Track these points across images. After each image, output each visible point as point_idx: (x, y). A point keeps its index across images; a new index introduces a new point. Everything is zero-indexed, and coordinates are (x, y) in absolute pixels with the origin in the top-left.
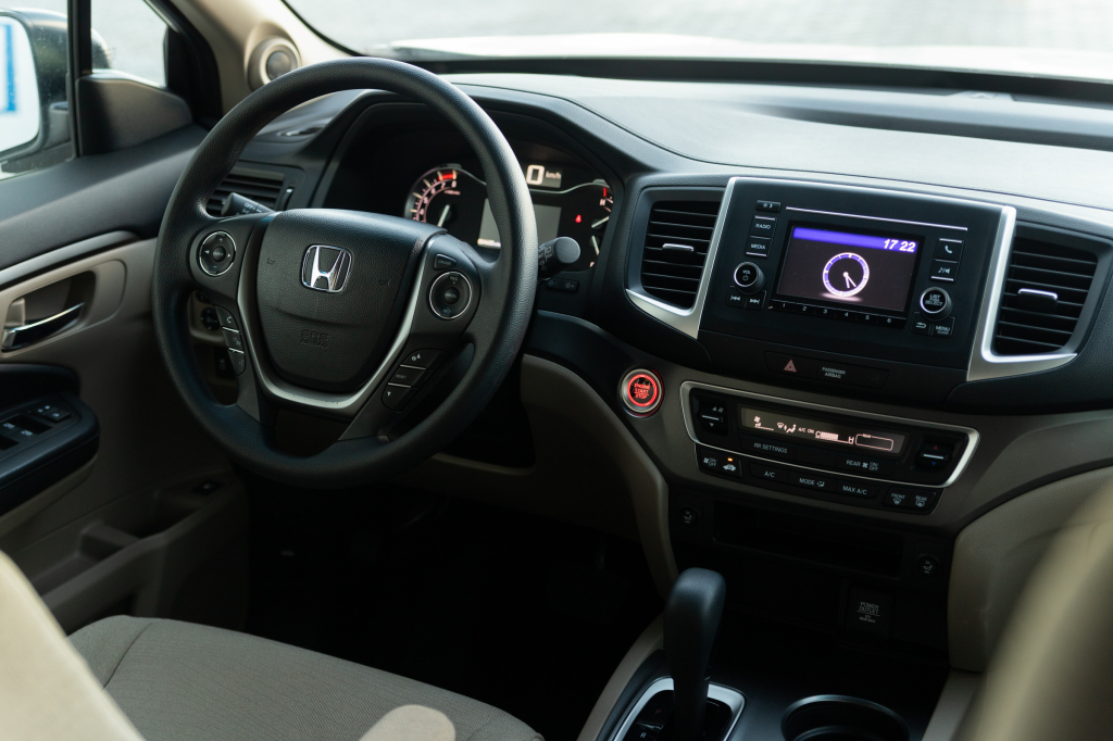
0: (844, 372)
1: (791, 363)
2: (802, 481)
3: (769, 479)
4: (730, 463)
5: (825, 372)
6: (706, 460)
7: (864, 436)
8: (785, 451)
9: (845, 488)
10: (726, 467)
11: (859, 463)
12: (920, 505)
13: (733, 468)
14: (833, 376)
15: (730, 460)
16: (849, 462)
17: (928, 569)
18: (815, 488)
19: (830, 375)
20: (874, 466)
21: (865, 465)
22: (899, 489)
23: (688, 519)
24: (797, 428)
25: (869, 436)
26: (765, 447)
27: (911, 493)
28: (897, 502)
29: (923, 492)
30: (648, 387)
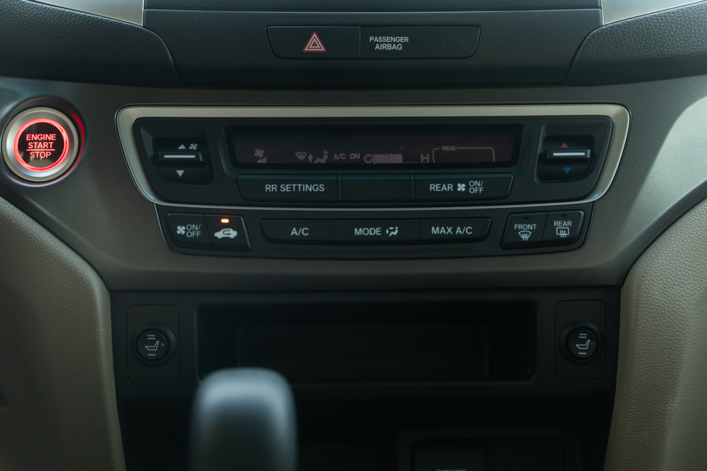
0: (406, 39)
1: (315, 38)
2: (358, 232)
3: (299, 241)
4: (225, 226)
5: (374, 43)
6: (181, 230)
7: (445, 148)
8: (322, 188)
9: (435, 231)
10: (219, 235)
11: (450, 187)
12: (563, 234)
13: (233, 234)
14: (389, 47)
15: (225, 221)
16: (434, 187)
17: (583, 348)
18: (383, 241)
19: (383, 47)
20: (477, 187)
21: (461, 187)
22: (526, 217)
23: (152, 349)
24: (331, 156)
25: (453, 148)
26: (286, 188)
27: (545, 218)
28: (525, 237)
29: (564, 214)
30: (52, 137)
